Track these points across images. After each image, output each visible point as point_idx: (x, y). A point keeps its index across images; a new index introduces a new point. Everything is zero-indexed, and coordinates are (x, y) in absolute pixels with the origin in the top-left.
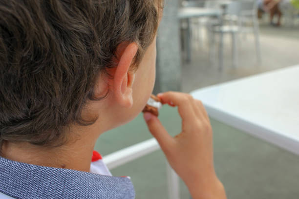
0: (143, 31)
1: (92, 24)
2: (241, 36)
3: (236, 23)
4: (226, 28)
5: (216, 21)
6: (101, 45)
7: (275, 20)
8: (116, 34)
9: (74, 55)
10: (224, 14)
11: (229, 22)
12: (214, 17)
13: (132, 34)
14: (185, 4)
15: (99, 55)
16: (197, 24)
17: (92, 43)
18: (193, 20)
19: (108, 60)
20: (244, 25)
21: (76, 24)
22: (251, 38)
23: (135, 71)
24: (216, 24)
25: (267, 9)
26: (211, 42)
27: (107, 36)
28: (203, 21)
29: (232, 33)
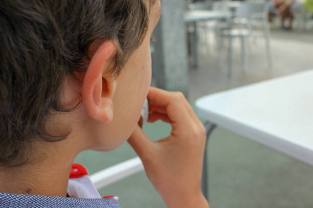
0: (124, 27)
1: (49, 12)
2: (251, 40)
3: (245, 26)
4: (235, 32)
5: (224, 25)
6: (65, 40)
7: (287, 23)
8: (85, 28)
9: (26, 50)
10: (233, 17)
11: (239, 26)
12: (223, 20)
13: (109, 30)
14: (192, 6)
15: (62, 53)
16: (205, 27)
17: (50, 36)
18: (200, 24)
19: (76, 61)
20: (254, 28)
21: (27, 9)
22: (261, 42)
23: (116, 78)
24: (225, 27)
25: (278, 12)
26: (220, 47)
27: (73, 30)
28: (211, 24)
29: (241, 37)
